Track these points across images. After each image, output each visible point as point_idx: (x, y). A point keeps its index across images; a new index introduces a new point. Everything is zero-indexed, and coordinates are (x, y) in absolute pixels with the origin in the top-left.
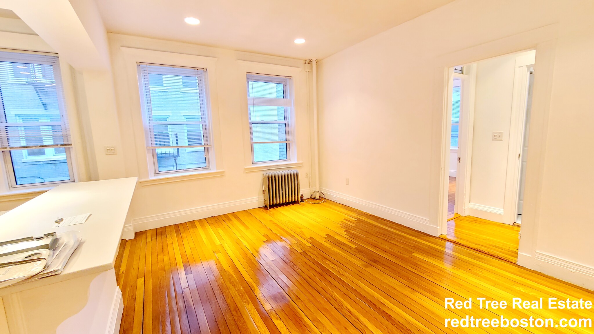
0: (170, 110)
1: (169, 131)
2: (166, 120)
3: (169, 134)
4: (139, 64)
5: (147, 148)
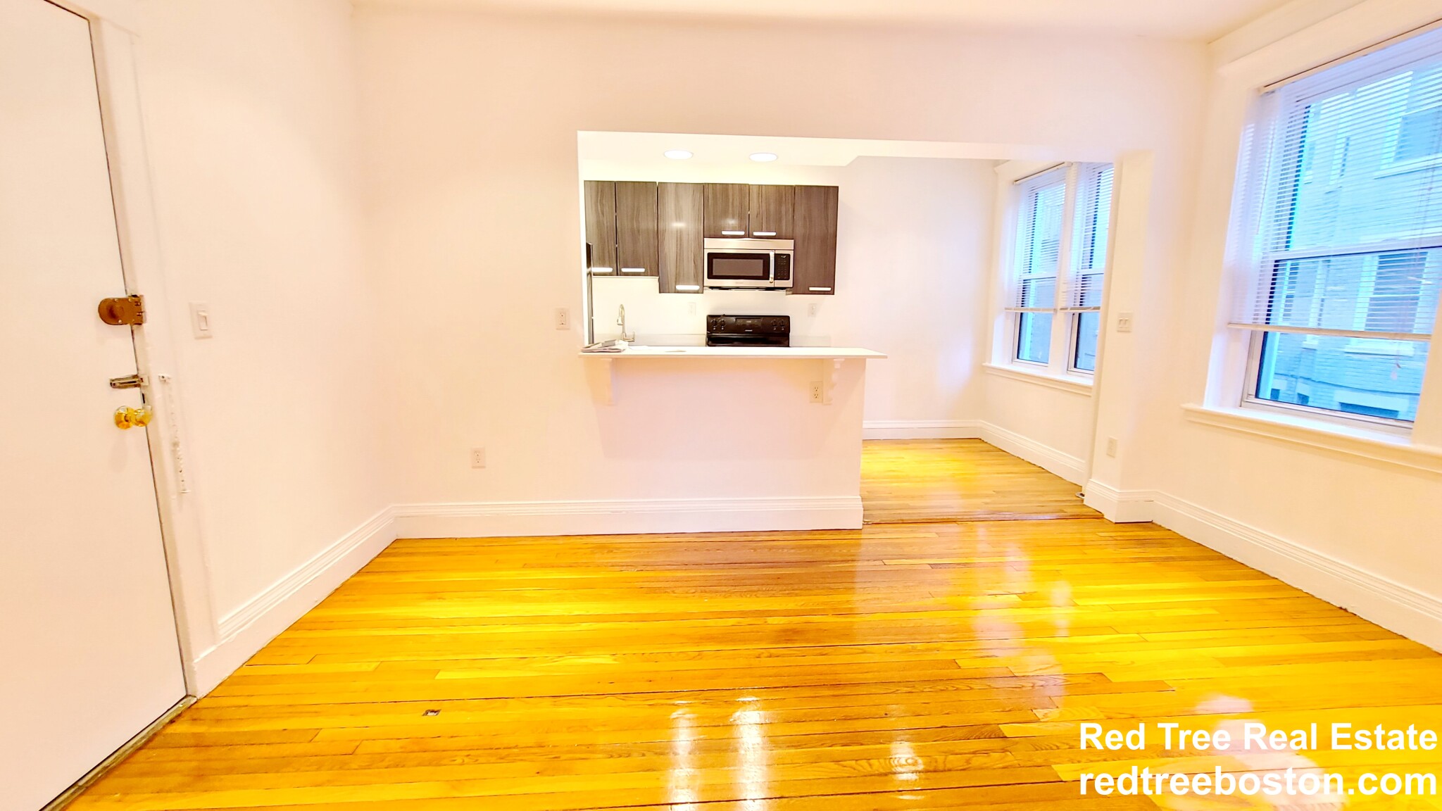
4: (1267, 91)
5: (1230, 326)
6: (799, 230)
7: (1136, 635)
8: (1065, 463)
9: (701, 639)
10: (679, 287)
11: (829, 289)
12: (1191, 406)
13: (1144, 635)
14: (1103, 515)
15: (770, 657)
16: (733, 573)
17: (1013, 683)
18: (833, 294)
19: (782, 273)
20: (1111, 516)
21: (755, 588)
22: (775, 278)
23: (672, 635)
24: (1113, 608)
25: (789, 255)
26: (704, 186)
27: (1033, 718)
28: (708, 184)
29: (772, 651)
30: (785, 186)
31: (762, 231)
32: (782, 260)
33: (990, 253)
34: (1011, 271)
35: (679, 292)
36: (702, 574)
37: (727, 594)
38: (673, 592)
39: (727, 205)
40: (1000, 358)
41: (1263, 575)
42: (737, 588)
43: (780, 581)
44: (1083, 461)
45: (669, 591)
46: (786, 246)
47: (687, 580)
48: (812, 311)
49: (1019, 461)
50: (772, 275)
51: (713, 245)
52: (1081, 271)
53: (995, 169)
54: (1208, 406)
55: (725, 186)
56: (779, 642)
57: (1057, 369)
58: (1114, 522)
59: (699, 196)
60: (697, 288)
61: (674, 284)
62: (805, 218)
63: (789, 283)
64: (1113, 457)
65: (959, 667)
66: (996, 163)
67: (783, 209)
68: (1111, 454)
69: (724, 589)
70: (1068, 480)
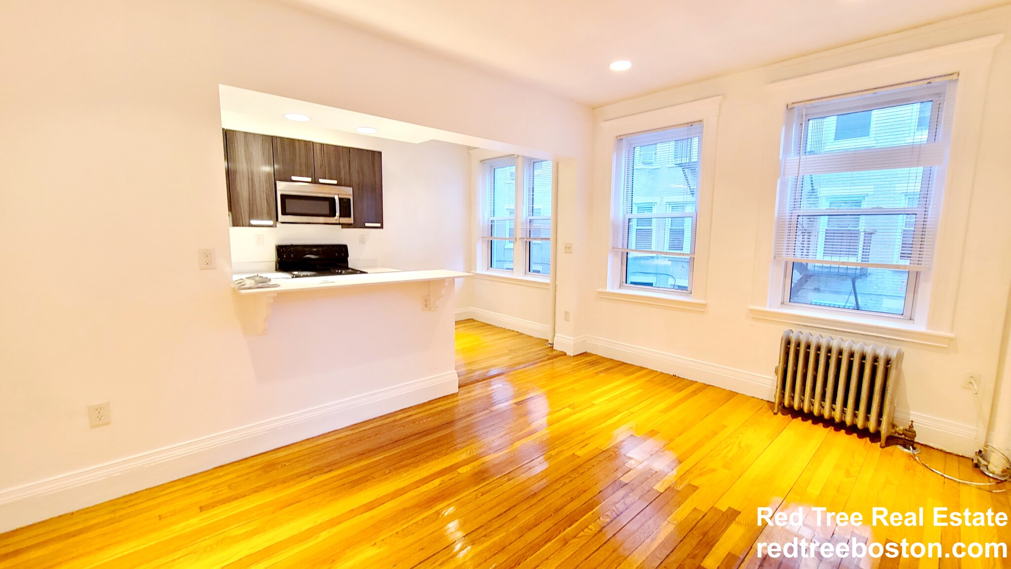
0: (871, 184)
1: (860, 224)
2: (858, 203)
3: (858, 230)
4: (620, 139)
5: (614, 249)
6: (355, 178)
7: (627, 412)
8: (536, 328)
9: (428, 503)
10: (253, 222)
11: (379, 225)
12: (600, 290)
13: (630, 410)
14: (566, 353)
15: (483, 495)
16: (405, 448)
17: (606, 455)
18: (383, 228)
19: (345, 213)
20: (570, 353)
21: (429, 453)
22: (340, 216)
23: (404, 509)
24: (609, 401)
25: (349, 200)
26: (272, 138)
27: (627, 469)
28: (276, 137)
29: (482, 490)
30: (342, 147)
31: (325, 178)
32: (345, 203)
33: (470, 203)
34: (483, 215)
35: (252, 226)
36: (381, 457)
37: (416, 464)
38: (374, 478)
39: (295, 155)
40: (481, 268)
41: (642, 368)
42: (418, 457)
43: (441, 443)
44: (548, 326)
45: (369, 478)
46: (347, 192)
47: (376, 464)
48: (363, 241)
49: (504, 330)
50: (338, 214)
51: (283, 187)
52: (528, 217)
53: (469, 151)
54: (609, 290)
55: (292, 141)
56: (479, 483)
57: (519, 274)
58: (572, 355)
59: (268, 145)
60: (271, 223)
61: (248, 220)
62: (358, 171)
63: (350, 220)
64: (568, 321)
65: (579, 457)
66: (469, 148)
67: (341, 163)
68: (567, 319)
69: (409, 461)
70: (536, 337)
